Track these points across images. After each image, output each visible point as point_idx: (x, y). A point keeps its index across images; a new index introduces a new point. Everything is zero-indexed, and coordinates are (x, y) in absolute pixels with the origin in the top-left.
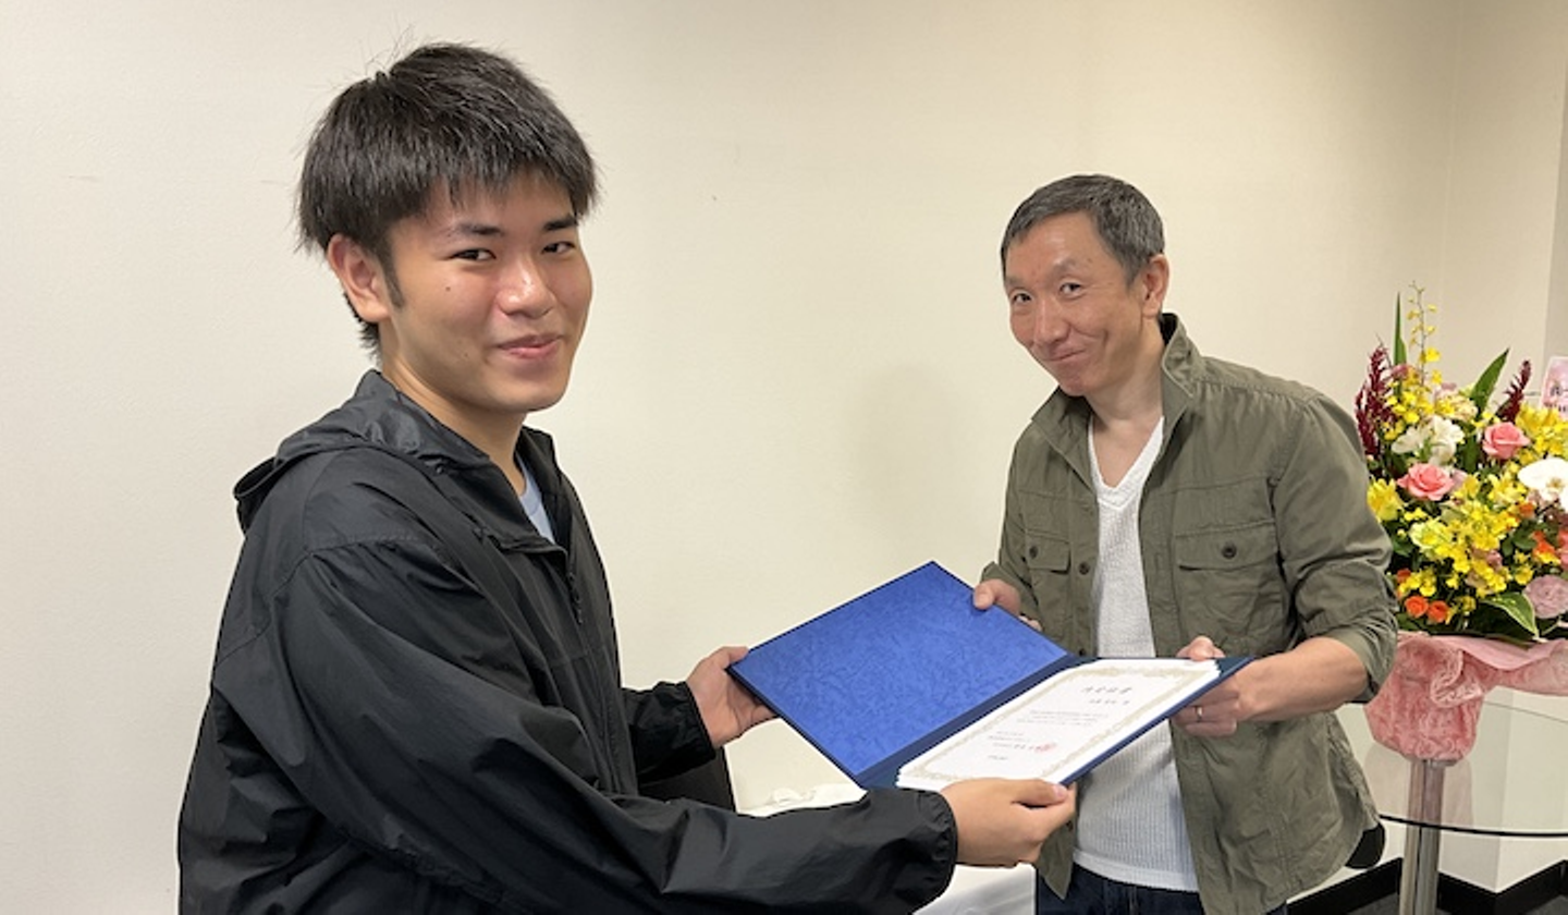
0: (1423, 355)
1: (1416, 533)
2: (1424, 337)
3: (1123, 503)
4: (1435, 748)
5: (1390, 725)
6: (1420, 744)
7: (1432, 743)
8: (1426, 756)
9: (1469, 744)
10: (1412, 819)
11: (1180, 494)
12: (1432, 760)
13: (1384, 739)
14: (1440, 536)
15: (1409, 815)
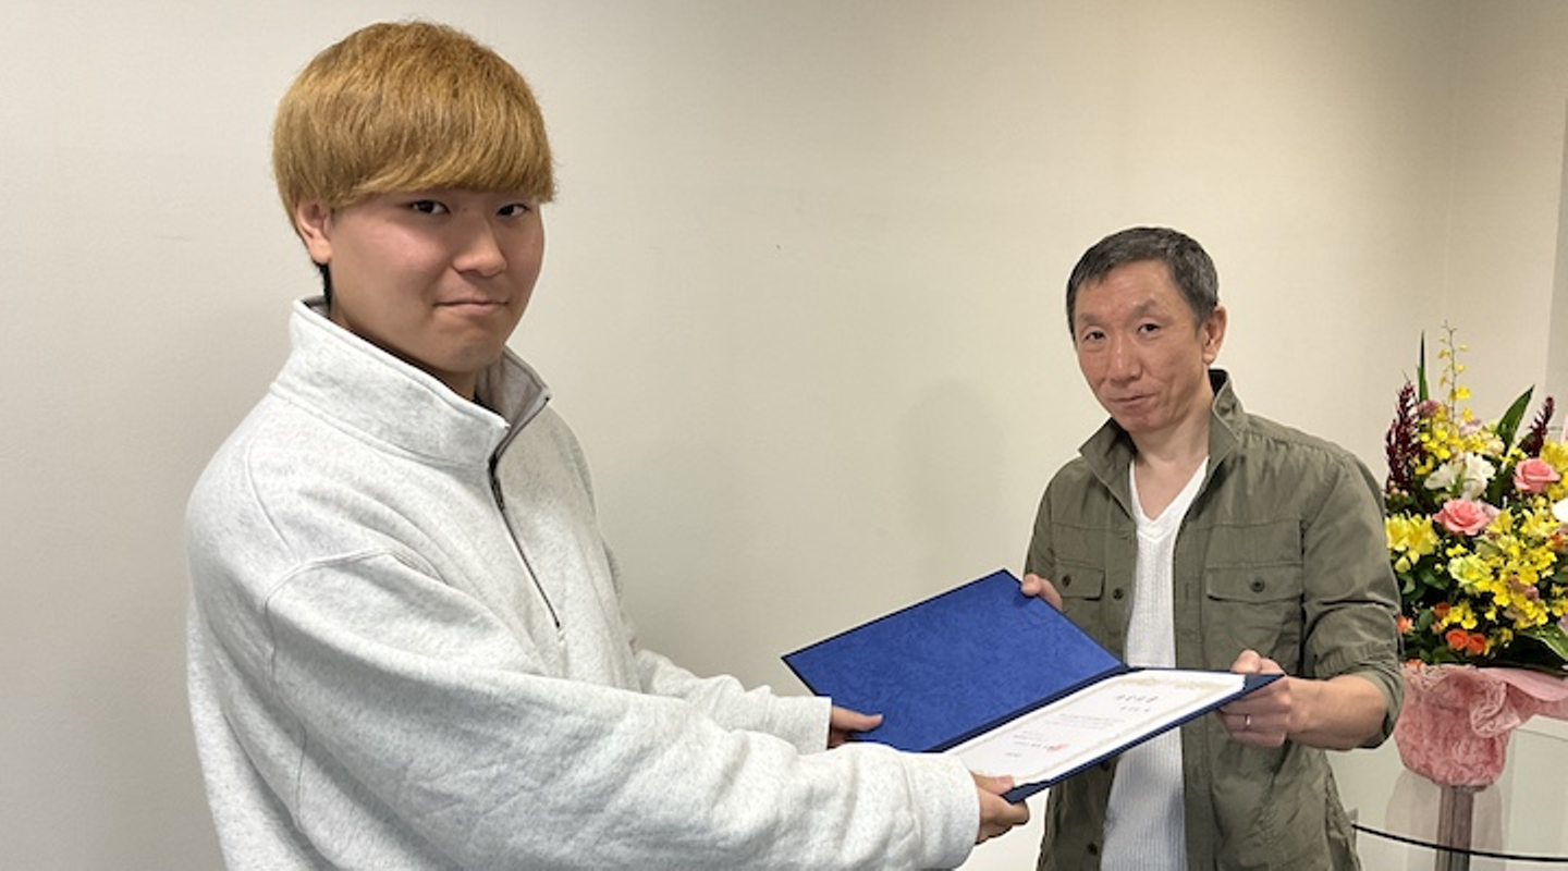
0: (1453, 393)
1: (1454, 569)
2: (1455, 375)
3: (1159, 536)
4: (1467, 774)
5: (1422, 753)
6: (1453, 771)
7: (1465, 770)
8: (1458, 782)
9: (1498, 770)
10: (1442, 844)
11: (1215, 530)
12: (1463, 786)
13: (1416, 766)
14: (1479, 571)
15: (1439, 839)
